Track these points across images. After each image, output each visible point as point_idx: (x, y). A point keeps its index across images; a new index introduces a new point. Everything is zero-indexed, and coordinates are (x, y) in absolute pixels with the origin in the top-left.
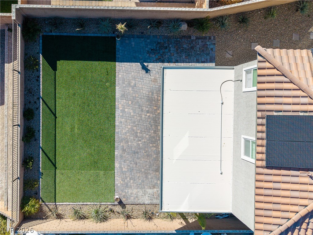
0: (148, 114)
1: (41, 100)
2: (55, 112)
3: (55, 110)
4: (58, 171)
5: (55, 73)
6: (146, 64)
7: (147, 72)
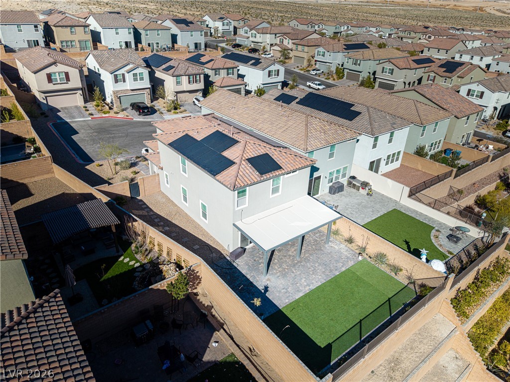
0: (294, 271)
1: (362, 339)
2: (358, 323)
3: (357, 324)
4: (390, 296)
5: (332, 343)
6: (263, 291)
7: (268, 287)
